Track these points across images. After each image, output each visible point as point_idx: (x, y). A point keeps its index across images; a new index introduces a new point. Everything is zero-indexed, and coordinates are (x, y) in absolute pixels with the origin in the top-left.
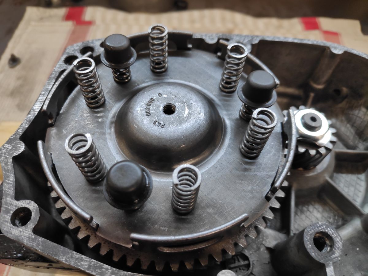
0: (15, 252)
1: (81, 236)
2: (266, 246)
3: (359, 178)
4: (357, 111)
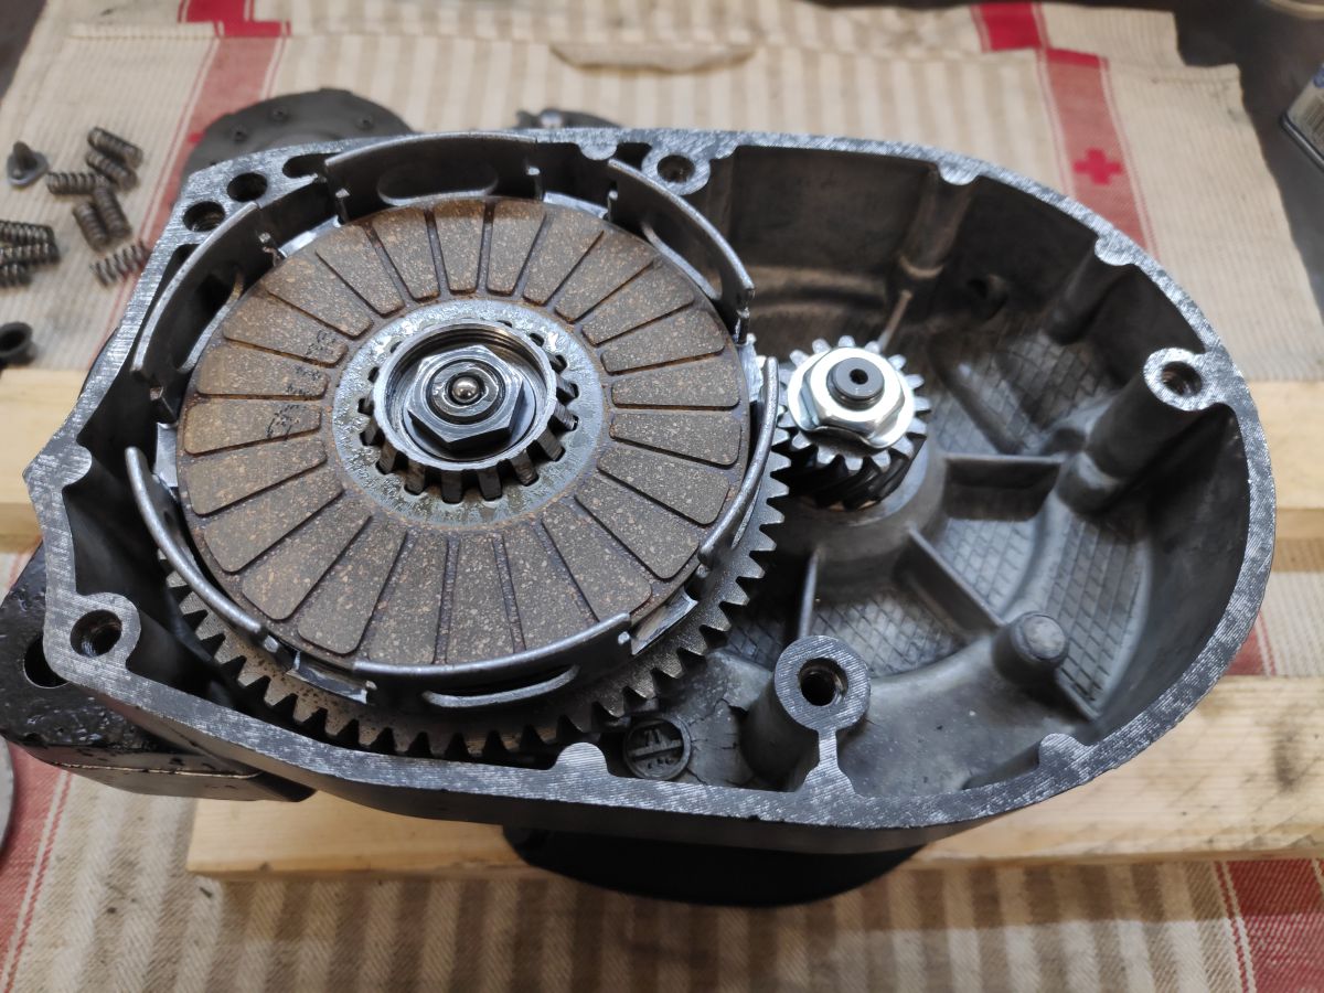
0: (84, 730)
1: (247, 678)
2: (732, 704)
3: (1017, 532)
4: (1027, 344)
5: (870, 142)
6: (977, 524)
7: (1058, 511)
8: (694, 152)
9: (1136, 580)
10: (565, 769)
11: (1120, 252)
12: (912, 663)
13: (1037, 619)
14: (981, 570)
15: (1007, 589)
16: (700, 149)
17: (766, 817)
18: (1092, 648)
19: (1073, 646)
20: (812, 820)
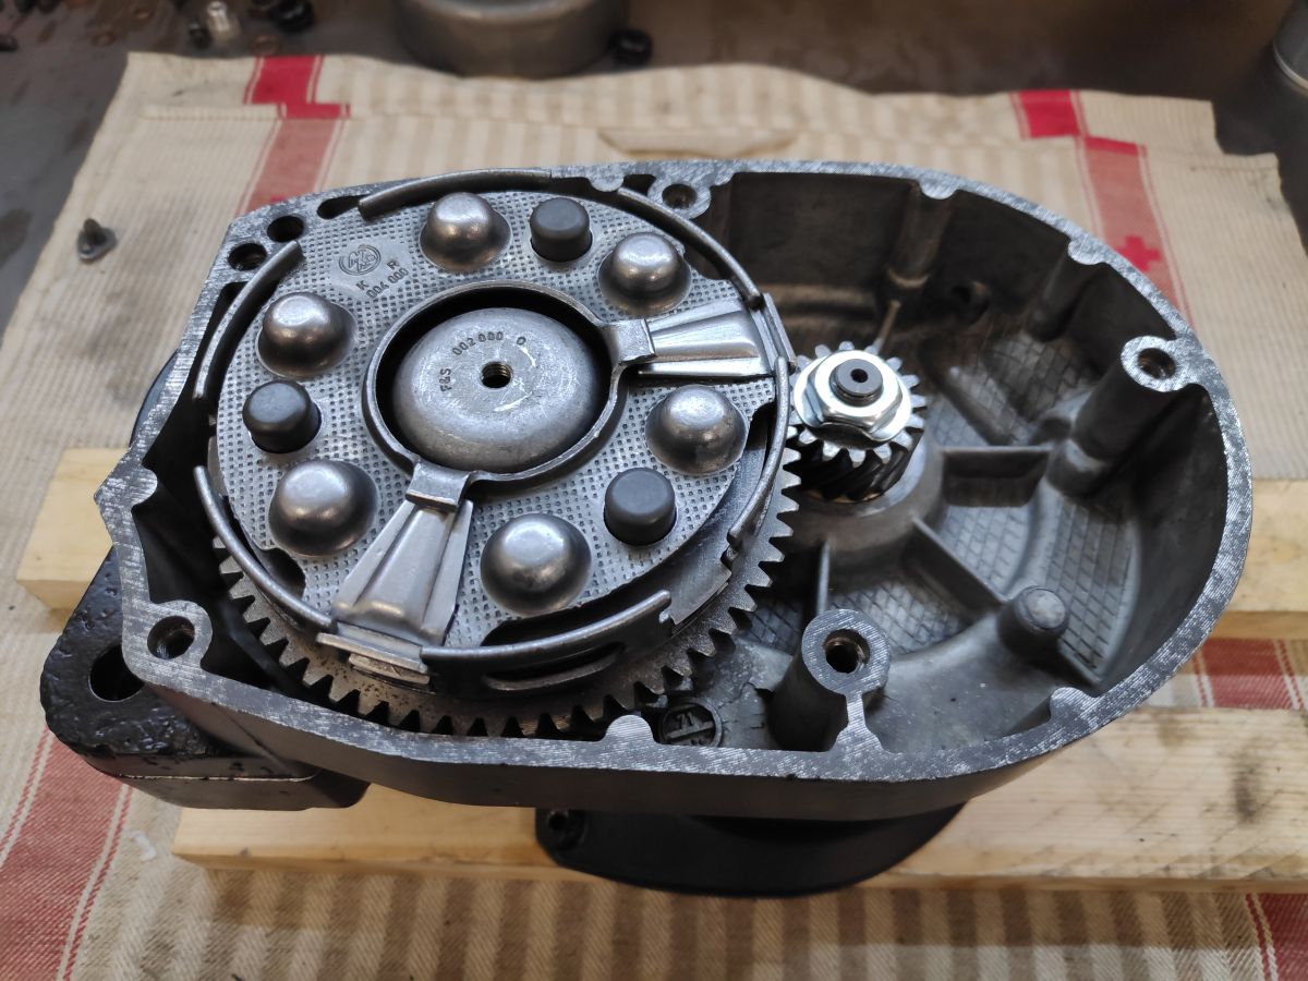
0: (150, 739)
2: (757, 687)
3: (1012, 518)
4: (1011, 344)
5: (855, 164)
6: (974, 511)
7: (1050, 496)
8: (695, 180)
9: (1127, 556)
10: (614, 740)
11: (1092, 252)
12: (922, 644)
13: (1037, 592)
14: (981, 554)
15: (1007, 571)
16: (700, 178)
17: (803, 775)
18: (1090, 620)
19: (1073, 620)
20: (845, 776)
